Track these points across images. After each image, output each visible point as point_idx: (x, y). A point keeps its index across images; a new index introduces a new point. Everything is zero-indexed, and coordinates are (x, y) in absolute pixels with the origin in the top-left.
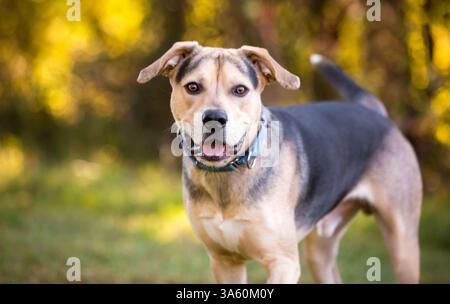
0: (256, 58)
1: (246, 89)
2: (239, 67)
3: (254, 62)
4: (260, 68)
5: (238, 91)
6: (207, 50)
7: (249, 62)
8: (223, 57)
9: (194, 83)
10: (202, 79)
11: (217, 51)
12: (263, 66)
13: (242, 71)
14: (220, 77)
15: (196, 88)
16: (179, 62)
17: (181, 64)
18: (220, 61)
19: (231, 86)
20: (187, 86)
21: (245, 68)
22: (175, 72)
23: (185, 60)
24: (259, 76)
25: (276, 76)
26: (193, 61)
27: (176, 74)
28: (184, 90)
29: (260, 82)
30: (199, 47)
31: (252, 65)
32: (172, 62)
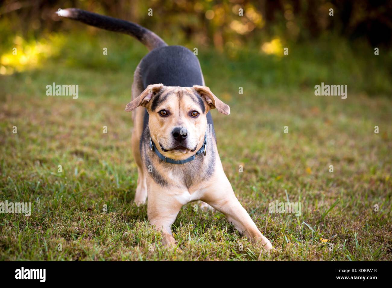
0: (202, 93)
1: (198, 113)
2: (193, 98)
3: (202, 95)
4: (205, 99)
5: (193, 114)
6: (170, 88)
7: (199, 95)
8: (182, 92)
9: (163, 110)
10: (169, 108)
11: (177, 89)
12: (207, 97)
13: (195, 101)
14: (181, 105)
15: (166, 113)
16: (151, 97)
17: (153, 99)
18: (180, 95)
19: (189, 111)
20: (160, 112)
21: (197, 99)
22: (150, 105)
23: (155, 96)
24: (205, 105)
25: (215, 105)
26: (162, 96)
27: (151, 106)
28: (158, 115)
29: (206, 108)
30: (165, 87)
31: (201, 97)
32: (147, 98)
